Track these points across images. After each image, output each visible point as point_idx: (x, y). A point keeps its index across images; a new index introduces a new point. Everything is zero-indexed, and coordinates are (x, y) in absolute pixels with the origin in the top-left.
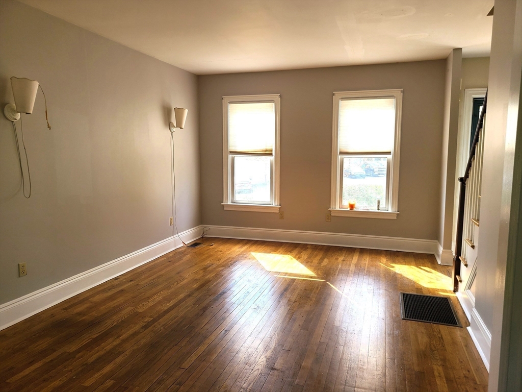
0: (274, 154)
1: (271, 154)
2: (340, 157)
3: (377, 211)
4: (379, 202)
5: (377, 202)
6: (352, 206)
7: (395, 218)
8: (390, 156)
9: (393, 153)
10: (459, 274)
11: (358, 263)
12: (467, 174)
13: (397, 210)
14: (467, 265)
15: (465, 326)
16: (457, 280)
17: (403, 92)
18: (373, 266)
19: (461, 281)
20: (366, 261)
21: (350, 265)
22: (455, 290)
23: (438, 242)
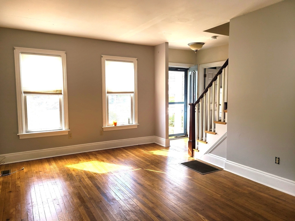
0: (63, 93)
1: (61, 94)
2: (107, 95)
3: (128, 125)
4: (129, 120)
5: (128, 120)
6: (115, 124)
7: (137, 127)
8: (133, 94)
9: (134, 92)
10: (195, 148)
11: (136, 155)
12: (198, 101)
13: (137, 123)
14: (207, 143)
15: (222, 169)
16: (193, 151)
17: (137, 60)
18: (144, 155)
19: (199, 151)
20: (137, 153)
21: (135, 157)
22: (192, 156)
23: (156, 136)
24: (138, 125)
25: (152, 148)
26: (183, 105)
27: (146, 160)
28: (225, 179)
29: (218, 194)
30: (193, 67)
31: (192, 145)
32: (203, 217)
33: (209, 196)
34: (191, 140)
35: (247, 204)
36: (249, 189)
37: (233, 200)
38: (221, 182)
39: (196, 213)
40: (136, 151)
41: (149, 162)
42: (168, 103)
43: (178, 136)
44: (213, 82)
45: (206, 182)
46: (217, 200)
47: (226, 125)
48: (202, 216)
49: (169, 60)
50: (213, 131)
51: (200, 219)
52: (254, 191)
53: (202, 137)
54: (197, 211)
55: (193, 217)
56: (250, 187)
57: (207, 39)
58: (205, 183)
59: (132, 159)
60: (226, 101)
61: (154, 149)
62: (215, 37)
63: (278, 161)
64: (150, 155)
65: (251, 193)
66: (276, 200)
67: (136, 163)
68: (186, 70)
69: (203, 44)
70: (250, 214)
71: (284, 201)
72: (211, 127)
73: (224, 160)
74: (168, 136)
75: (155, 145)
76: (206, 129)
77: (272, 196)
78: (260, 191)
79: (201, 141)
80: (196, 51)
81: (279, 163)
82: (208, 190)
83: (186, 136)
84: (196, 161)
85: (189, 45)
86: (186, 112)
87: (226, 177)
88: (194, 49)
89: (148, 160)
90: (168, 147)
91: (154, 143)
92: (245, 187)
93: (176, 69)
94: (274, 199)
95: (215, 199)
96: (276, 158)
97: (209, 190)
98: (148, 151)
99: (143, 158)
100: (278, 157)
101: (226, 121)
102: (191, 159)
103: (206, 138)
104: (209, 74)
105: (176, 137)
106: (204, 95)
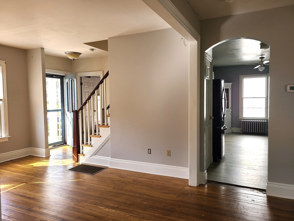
7: (8, 140)
8: (2, 102)
9: (3, 100)
10: (79, 153)
11: (12, 171)
12: (81, 109)
13: (8, 135)
14: (92, 146)
15: (107, 168)
16: (78, 157)
17: (5, 63)
18: (23, 169)
19: (84, 155)
20: (12, 169)
21: (12, 174)
22: (78, 161)
23: (32, 148)
24: (9, 137)
25: (30, 160)
26: (60, 112)
27: (28, 174)
28: (112, 175)
29: (110, 187)
30: (69, 75)
31: (77, 150)
32: (104, 208)
33: (103, 190)
34: (76, 146)
35: (133, 189)
36: (132, 177)
37: (123, 189)
38: (110, 178)
39: (97, 207)
40: (10, 167)
41: (33, 175)
42: (46, 111)
43: (56, 145)
44: (95, 90)
45: (98, 180)
46: (111, 192)
47: (110, 128)
48: (102, 208)
49: (46, 66)
50: (97, 135)
51: (102, 210)
52: (136, 178)
53: (87, 141)
54: (97, 205)
55: (95, 211)
56: (133, 176)
57: (85, 50)
58: (96, 181)
59: (9, 176)
60: (103, 108)
61: (32, 162)
62: (93, 50)
63: (150, 151)
64: (31, 168)
65: (134, 180)
66: (151, 180)
67: (16, 179)
68: (62, 78)
69: (80, 54)
70: (137, 195)
71: (156, 180)
72: (95, 131)
73: (109, 159)
74: (47, 145)
75: (32, 158)
76: (91, 134)
77: (148, 179)
78: (140, 178)
79: (86, 145)
80: (73, 60)
81: (150, 153)
82: (100, 186)
83: (65, 144)
84: (82, 165)
85: (65, 53)
86: (64, 120)
87: (112, 173)
88: (71, 58)
89: (30, 173)
90: (48, 157)
91: (30, 155)
92: (129, 177)
93: (52, 76)
94: (150, 180)
95: (109, 192)
96: (149, 149)
97: (102, 186)
98: (26, 164)
99: (23, 173)
100: (149, 148)
101: (109, 125)
102: (77, 164)
103: (91, 142)
104: (85, 82)
105: (54, 146)
106: (87, 102)
